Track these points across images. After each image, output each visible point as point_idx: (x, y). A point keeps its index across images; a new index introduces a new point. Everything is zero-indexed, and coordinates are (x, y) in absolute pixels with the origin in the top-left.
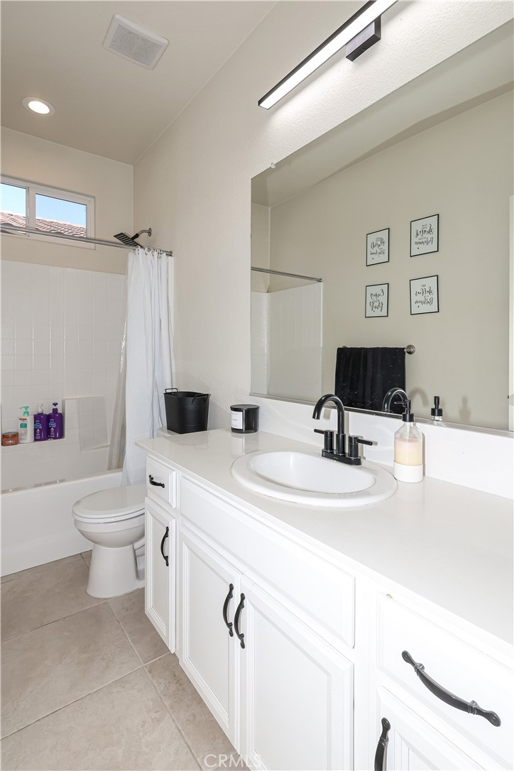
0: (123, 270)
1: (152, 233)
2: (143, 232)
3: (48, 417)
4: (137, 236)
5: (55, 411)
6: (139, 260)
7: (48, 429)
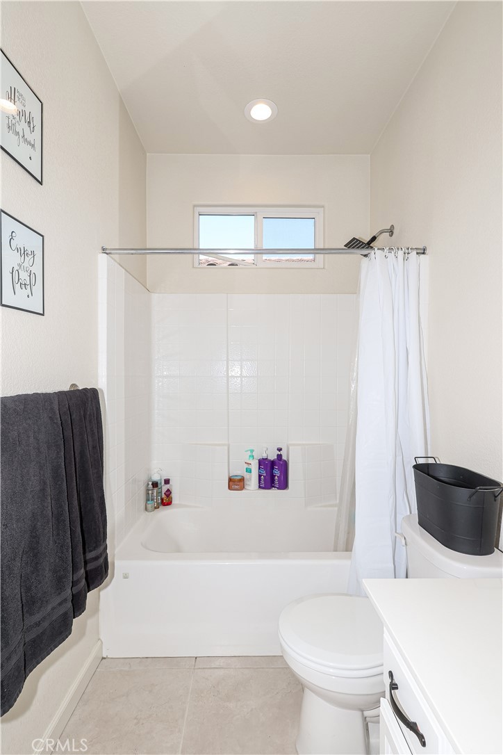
0: (352, 287)
1: (395, 231)
2: (382, 232)
3: (273, 463)
4: (374, 239)
5: (280, 456)
6: (376, 265)
7: (273, 477)
